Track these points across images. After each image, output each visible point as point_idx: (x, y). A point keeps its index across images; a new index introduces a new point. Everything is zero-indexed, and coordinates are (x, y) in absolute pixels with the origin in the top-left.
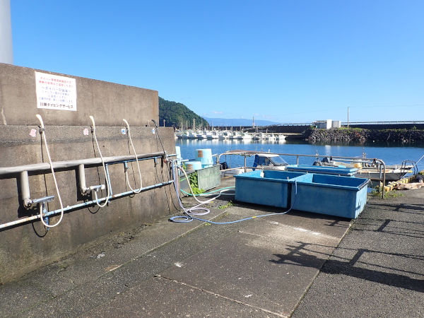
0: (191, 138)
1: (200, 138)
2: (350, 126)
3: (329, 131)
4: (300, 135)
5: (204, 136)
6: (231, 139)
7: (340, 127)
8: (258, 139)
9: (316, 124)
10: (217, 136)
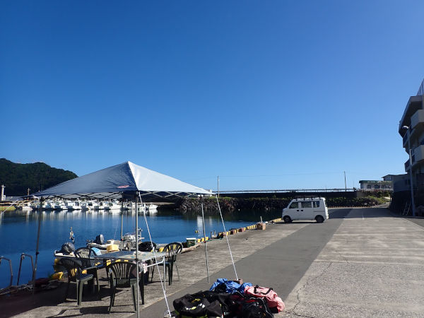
0: (49, 210)
1: (58, 210)
2: (220, 194)
4: (173, 204)
5: (64, 207)
6: (97, 209)
7: (211, 196)
10: (80, 207)
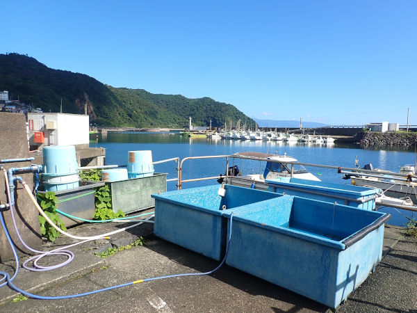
0: (235, 139)
2: (409, 129)
3: (385, 135)
4: (351, 138)
5: (247, 137)
7: (398, 130)
8: (304, 141)
9: (370, 126)
10: (261, 138)
